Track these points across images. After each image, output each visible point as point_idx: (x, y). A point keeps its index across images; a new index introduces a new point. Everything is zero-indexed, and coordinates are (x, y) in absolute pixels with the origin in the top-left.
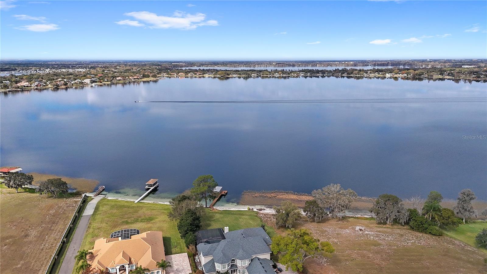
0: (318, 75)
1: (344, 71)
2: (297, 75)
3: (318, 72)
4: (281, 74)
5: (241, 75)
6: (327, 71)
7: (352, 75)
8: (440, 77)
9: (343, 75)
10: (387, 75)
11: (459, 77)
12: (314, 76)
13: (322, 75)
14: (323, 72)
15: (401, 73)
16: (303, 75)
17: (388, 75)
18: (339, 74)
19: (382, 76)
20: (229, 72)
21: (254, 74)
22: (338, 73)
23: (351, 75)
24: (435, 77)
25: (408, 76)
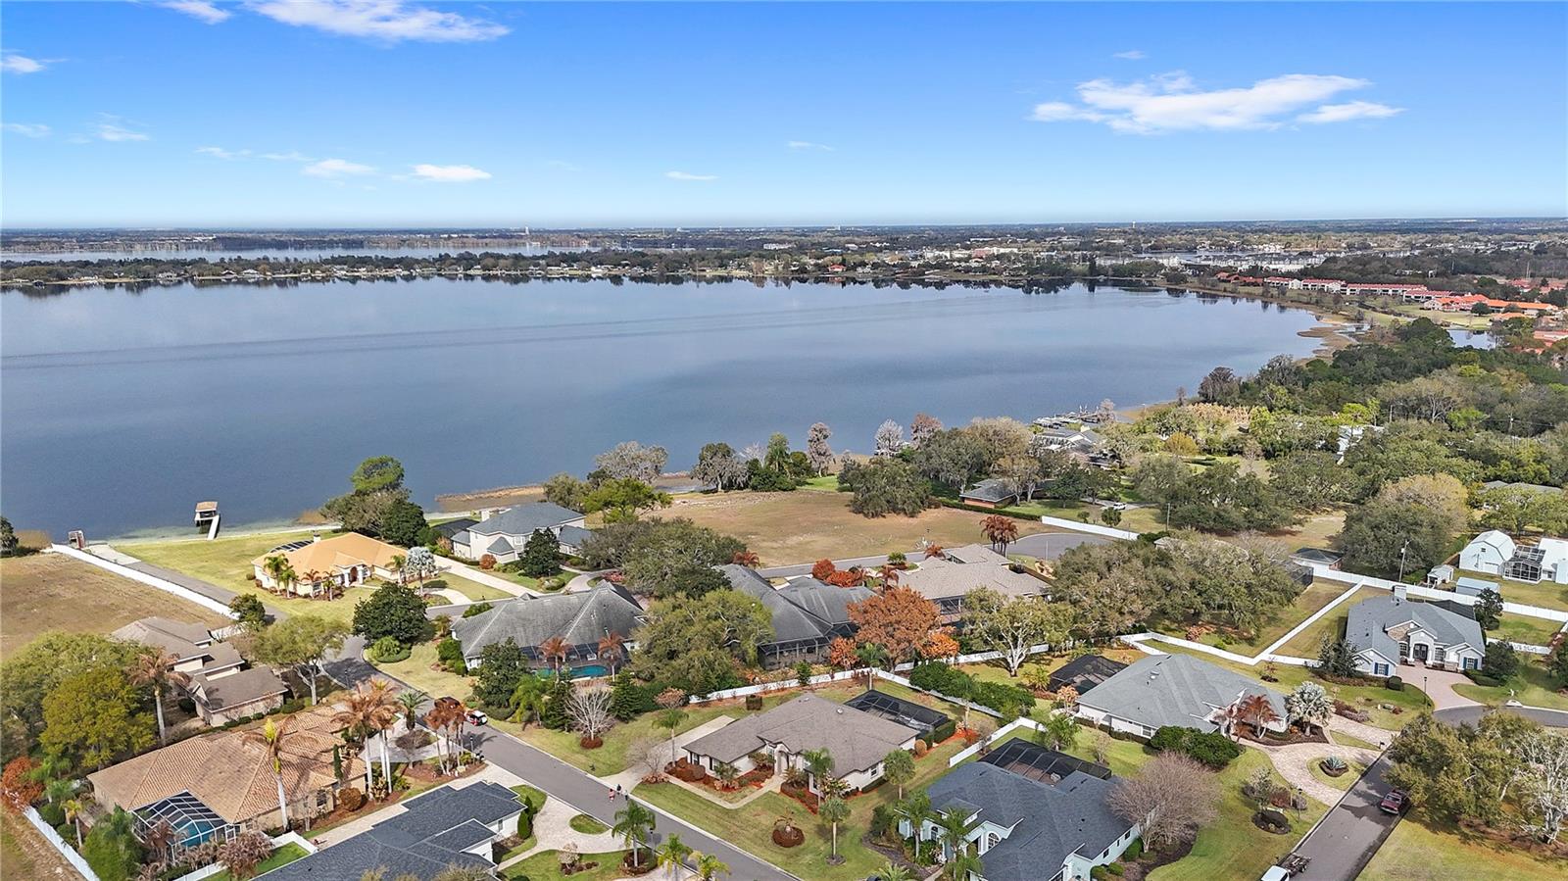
0: (391, 273)
1: (468, 261)
2: (324, 275)
3: (389, 263)
4: (269, 273)
5: (115, 277)
6: (417, 261)
7: (499, 272)
8: (721, 272)
9: (471, 272)
10: (593, 269)
11: (763, 272)
12: (380, 278)
13: (406, 273)
14: (407, 263)
15: (627, 265)
16: (344, 272)
17: (596, 271)
18: (457, 270)
19: (580, 272)
20: (63, 270)
21: (165, 274)
22: (454, 267)
23: (495, 273)
24: (709, 273)
25: (647, 273)
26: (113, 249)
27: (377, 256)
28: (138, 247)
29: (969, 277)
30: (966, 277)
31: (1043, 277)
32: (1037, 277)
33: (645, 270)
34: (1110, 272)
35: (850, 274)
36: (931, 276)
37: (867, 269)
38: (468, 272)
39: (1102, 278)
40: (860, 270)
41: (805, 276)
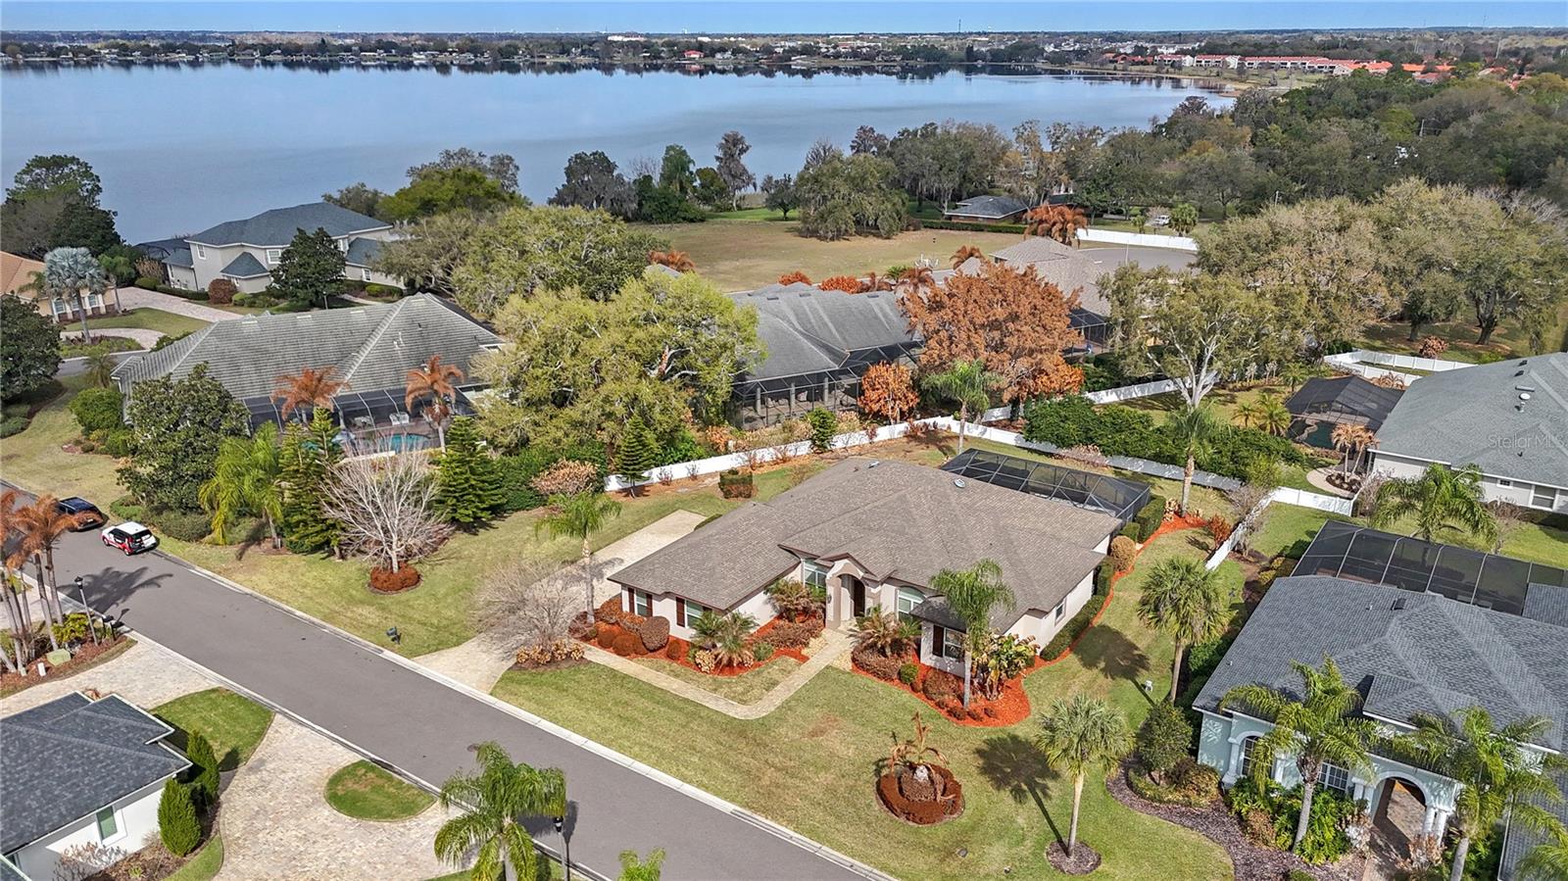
0: (174, 57)
2: (89, 58)
8: (564, 59)
9: (271, 58)
10: (415, 55)
11: (611, 58)
12: (159, 63)
13: (191, 58)
17: (419, 58)
19: (399, 59)
23: (299, 58)
24: (549, 60)
25: (478, 59)
29: (840, 63)
30: (835, 63)
31: (920, 63)
32: (911, 63)
33: (476, 56)
34: (989, 57)
35: (709, 61)
36: (798, 62)
37: (728, 54)
38: (267, 57)
39: (980, 63)
40: (718, 56)
41: (659, 62)
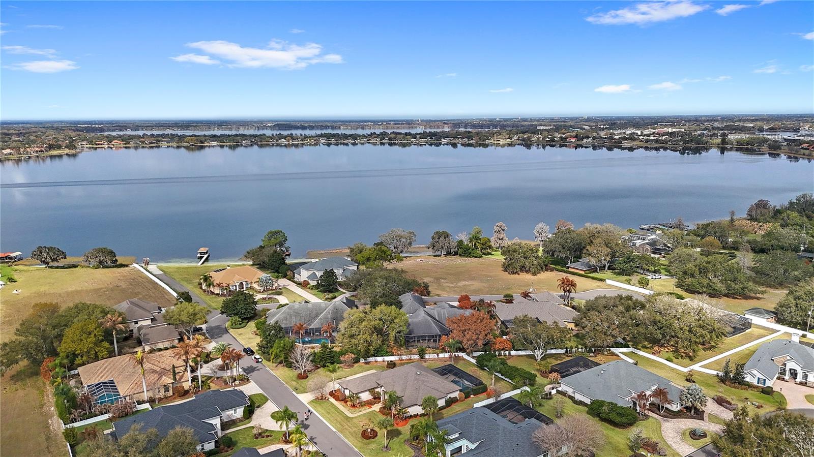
0: (346, 141)
1: (383, 135)
2: (315, 142)
3: (346, 137)
4: (291, 141)
5: (224, 142)
6: (359, 136)
7: (396, 142)
9: (383, 141)
10: (443, 140)
12: (341, 144)
13: (353, 141)
14: (354, 137)
15: (460, 137)
16: (324, 141)
17: (444, 141)
18: (377, 140)
19: (435, 142)
20: (203, 139)
21: (246, 141)
22: (376, 138)
23: (394, 142)
24: (502, 142)
25: (470, 142)
26: (231, 129)
27: (342, 133)
28: (241, 128)
29: (648, 145)
30: (646, 145)
31: (693, 145)
32: (689, 145)
33: (469, 141)
34: (735, 143)
35: (579, 143)
36: (626, 144)
37: (589, 140)
38: (382, 141)
39: (729, 146)
40: (585, 140)
41: (554, 143)
